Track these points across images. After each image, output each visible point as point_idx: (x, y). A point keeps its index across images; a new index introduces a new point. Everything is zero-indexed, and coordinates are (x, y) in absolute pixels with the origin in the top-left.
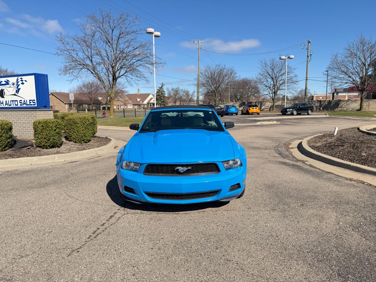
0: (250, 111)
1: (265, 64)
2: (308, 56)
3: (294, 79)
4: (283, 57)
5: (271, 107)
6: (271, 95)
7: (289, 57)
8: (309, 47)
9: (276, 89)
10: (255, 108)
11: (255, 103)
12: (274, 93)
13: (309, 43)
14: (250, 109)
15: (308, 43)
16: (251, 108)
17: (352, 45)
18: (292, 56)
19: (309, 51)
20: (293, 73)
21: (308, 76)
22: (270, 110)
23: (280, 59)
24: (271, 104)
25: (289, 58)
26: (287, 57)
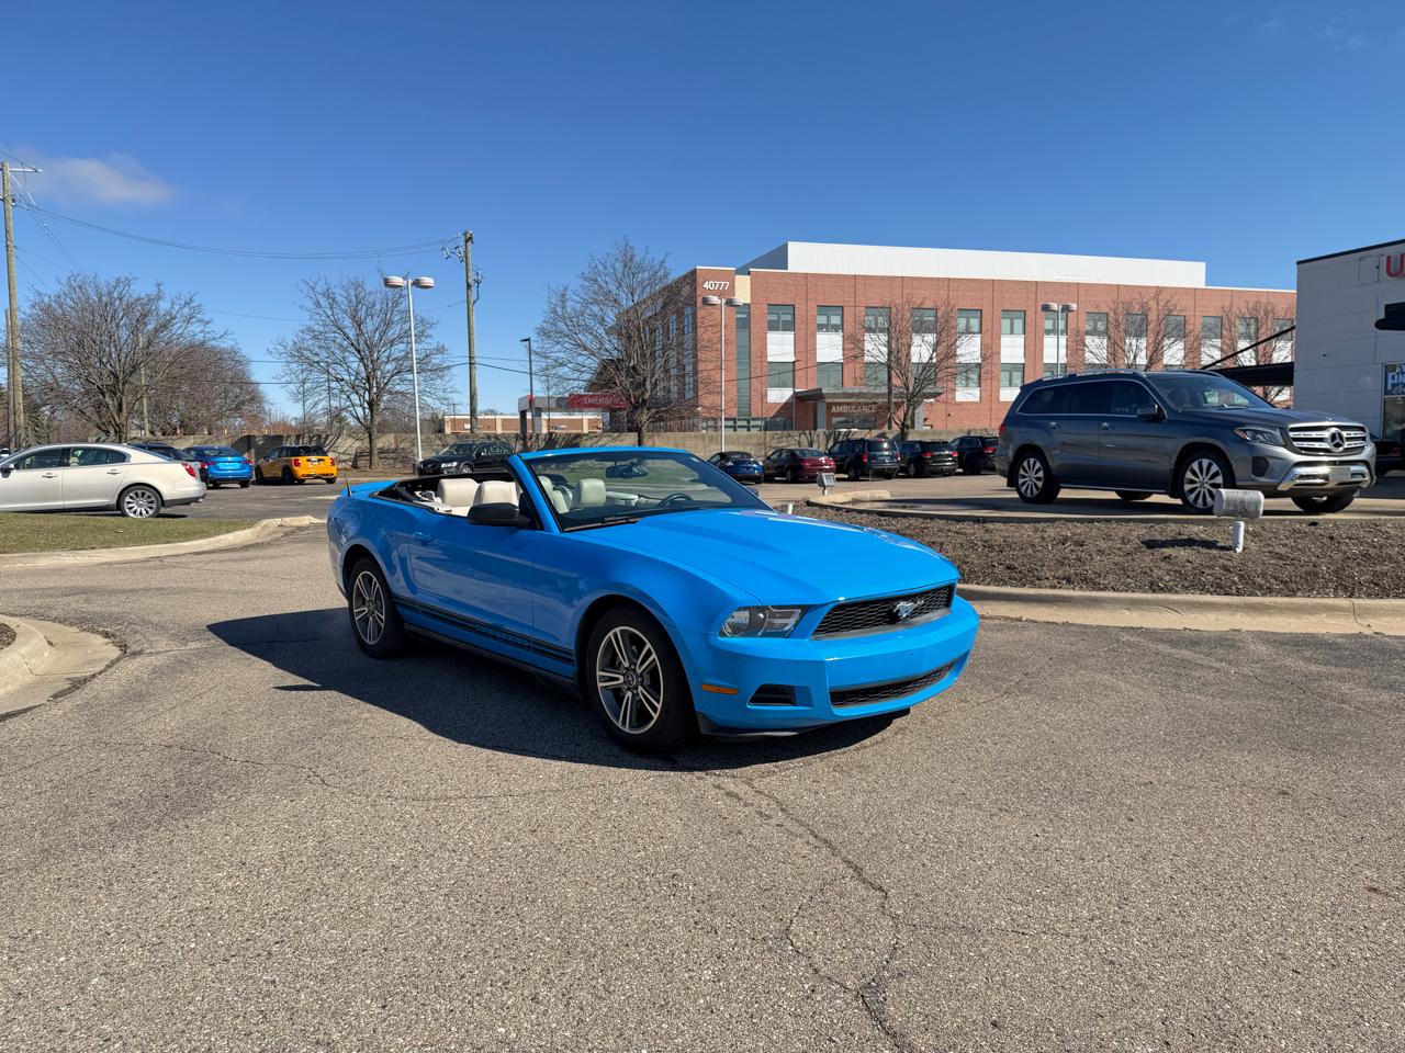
0: (300, 471)
1: (328, 294)
2: (469, 286)
3: (436, 360)
4: (397, 280)
5: (358, 456)
6: (360, 411)
7: (418, 280)
8: (469, 255)
9: (375, 390)
10: (313, 458)
11: (293, 438)
12: (371, 404)
13: (469, 243)
14: (298, 464)
15: (467, 241)
16: (302, 460)
17: (601, 268)
18: (428, 281)
19: (470, 267)
20: (429, 340)
21: (477, 352)
22: (355, 466)
23: (387, 283)
24: (358, 444)
25: (417, 283)
26: (410, 282)
